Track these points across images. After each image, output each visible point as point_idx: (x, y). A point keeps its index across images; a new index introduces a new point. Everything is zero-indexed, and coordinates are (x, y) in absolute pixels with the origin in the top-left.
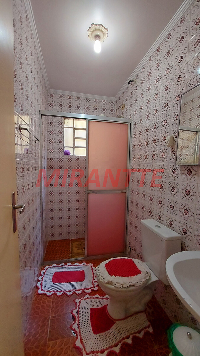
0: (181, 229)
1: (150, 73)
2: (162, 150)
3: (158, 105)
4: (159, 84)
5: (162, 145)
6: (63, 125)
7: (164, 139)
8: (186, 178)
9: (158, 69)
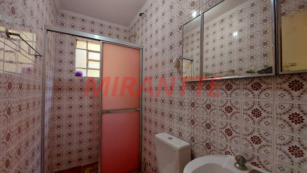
0: (190, 138)
1: (157, 8)
2: (170, 70)
3: (165, 33)
4: (165, 17)
5: (170, 66)
6: (75, 46)
7: (171, 61)
8: (191, 93)
9: (163, 5)
